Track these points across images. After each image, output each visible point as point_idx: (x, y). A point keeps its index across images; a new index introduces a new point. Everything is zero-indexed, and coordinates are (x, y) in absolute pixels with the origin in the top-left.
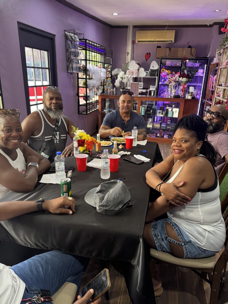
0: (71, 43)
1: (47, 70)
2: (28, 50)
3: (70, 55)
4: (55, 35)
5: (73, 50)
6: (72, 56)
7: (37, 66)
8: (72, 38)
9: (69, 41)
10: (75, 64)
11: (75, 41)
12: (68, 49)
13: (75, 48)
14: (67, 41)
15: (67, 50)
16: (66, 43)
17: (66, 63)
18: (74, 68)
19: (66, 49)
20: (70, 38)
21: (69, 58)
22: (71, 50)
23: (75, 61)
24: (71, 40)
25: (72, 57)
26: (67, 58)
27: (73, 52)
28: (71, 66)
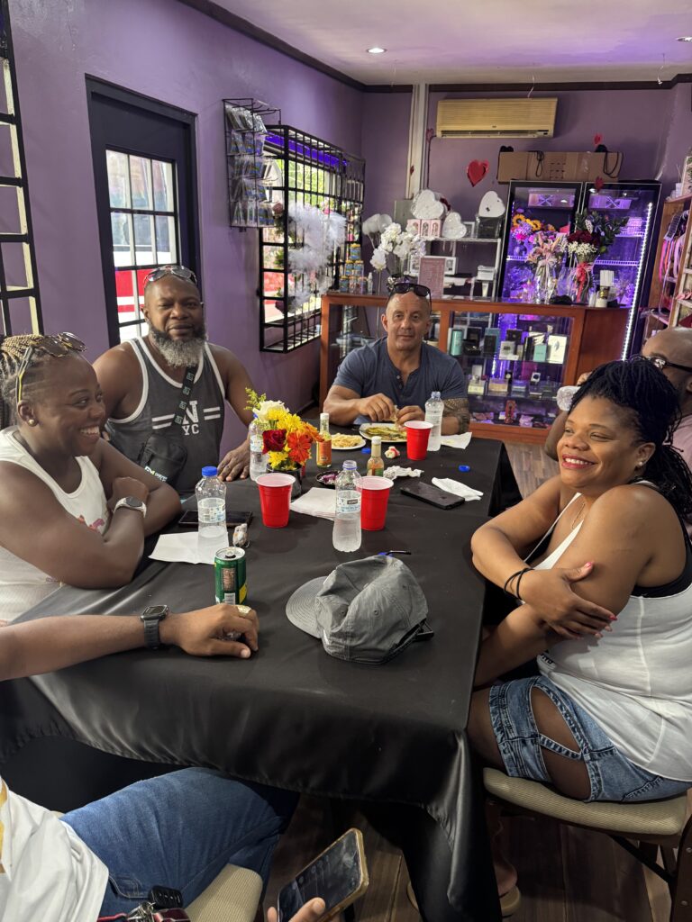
0: (244, 138)
1: (171, 220)
2: (114, 160)
3: (240, 173)
4: (195, 115)
5: (248, 158)
6: (243, 176)
7: (142, 206)
8: (246, 125)
9: (237, 131)
10: (254, 201)
11: (253, 133)
12: (233, 156)
13: (253, 153)
14: (230, 133)
15: (230, 159)
16: (228, 139)
17: (225, 197)
18: (251, 212)
19: (227, 156)
20: (239, 122)
21: (235, 182)
22: (242, 158)
23: (254, 192)
24: (243, 128)
25: (245, 180)
26: (230, 184)
27: (248, 165)
28: (240, 207)
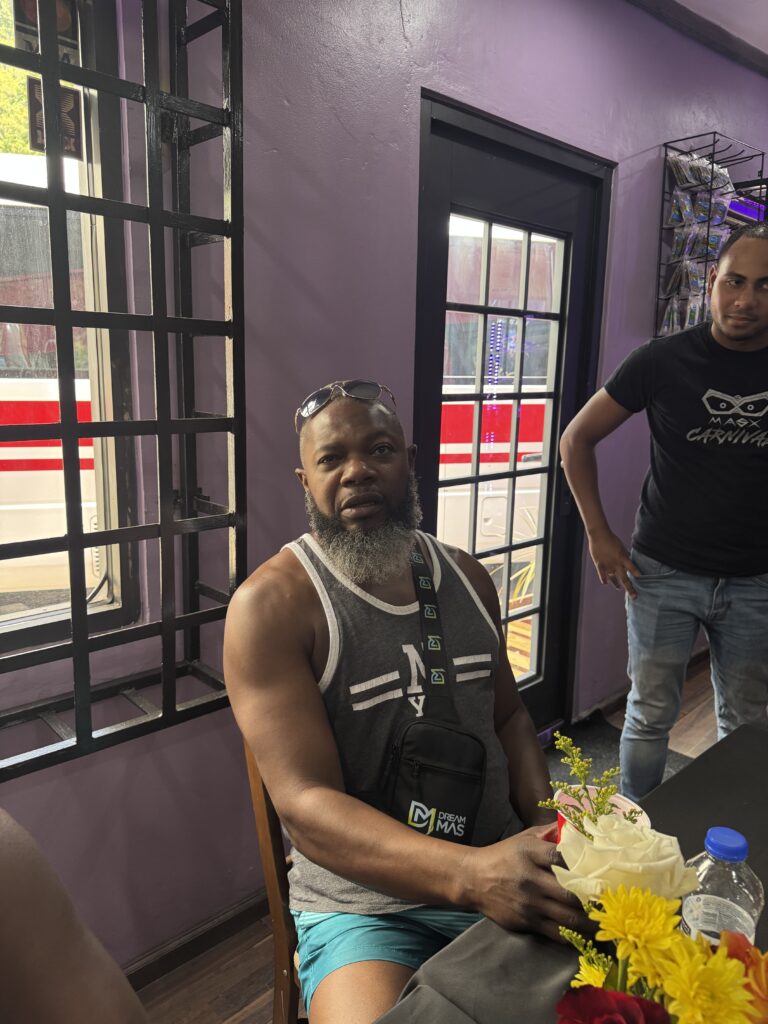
0: (693, 201)
1: (554, 326)
2: (463, 230)
3: (681, 253)
4: (611, 165)
5: (696, 230)
6: (686, 256)
8: (698, 178)
9: (683, 190)
10: (700, 297)
11: (710, 191)
12: (671, 230)
13: (707, 221)
14: (671, 194)
15: (666, 235)
16: (667, 204)
17: (652, 291)
18: (693, 312)
19: (662, 229)
20: (688, 173)
21: (671, 268)
22: (685, 230)
23: (701, 283)
24: (694, 182)
25: (689, 263)
26: (663, 273)
27: (696, 241)
28: (676, 306)
